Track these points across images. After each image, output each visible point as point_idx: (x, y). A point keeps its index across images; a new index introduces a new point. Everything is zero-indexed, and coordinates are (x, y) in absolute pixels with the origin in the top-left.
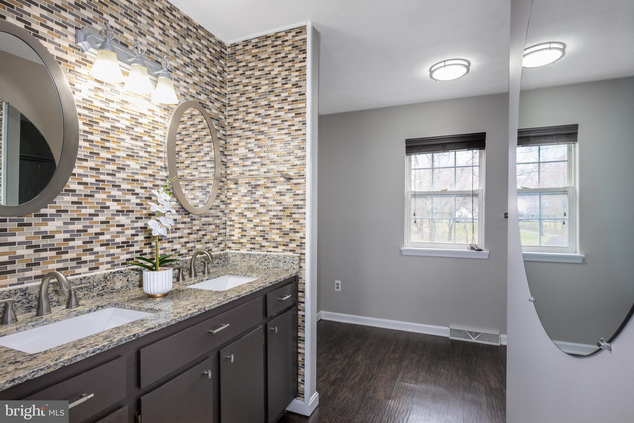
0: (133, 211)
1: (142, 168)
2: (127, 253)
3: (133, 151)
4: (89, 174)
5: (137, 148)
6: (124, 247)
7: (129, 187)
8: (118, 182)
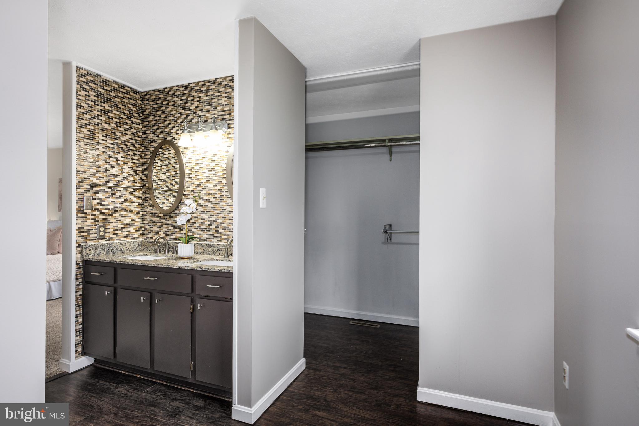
0: (209, 211)
1: (214, 186)
2: (206, 235)
3: (209, 177)
4: (190, 193)
5: (211, 175)
6: (204, 231)
7: (207, 198)
8: (202, 196)
